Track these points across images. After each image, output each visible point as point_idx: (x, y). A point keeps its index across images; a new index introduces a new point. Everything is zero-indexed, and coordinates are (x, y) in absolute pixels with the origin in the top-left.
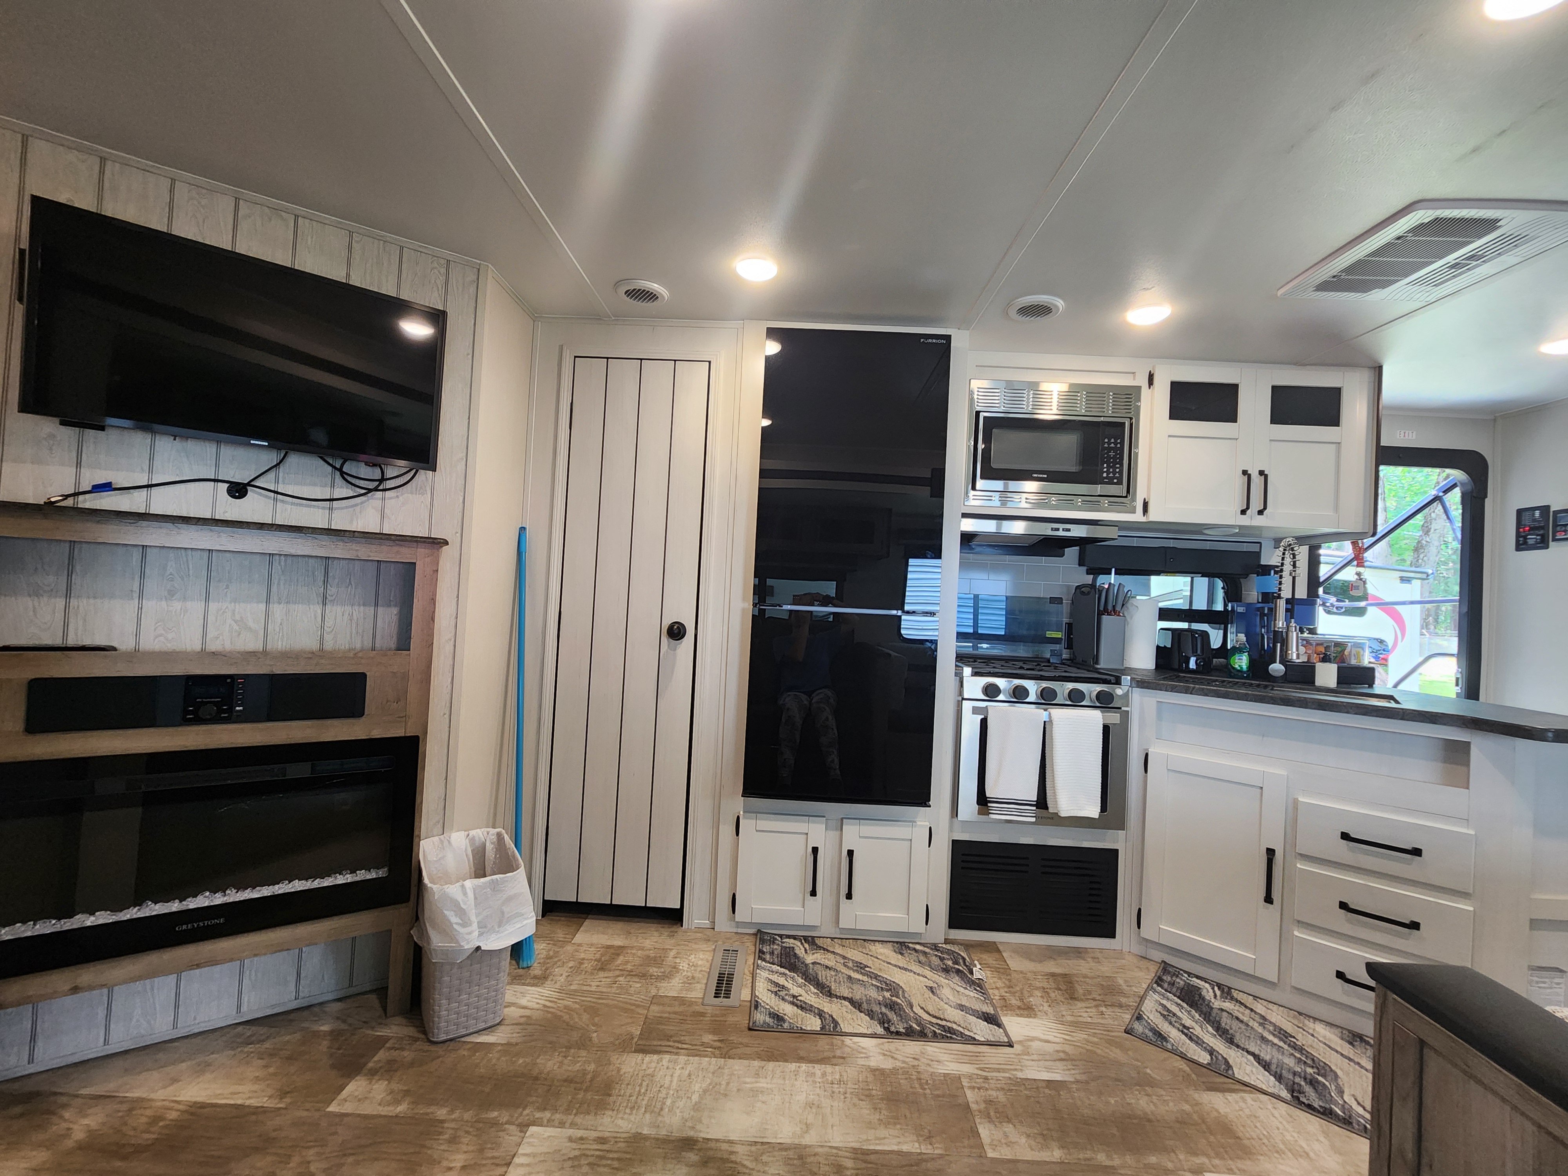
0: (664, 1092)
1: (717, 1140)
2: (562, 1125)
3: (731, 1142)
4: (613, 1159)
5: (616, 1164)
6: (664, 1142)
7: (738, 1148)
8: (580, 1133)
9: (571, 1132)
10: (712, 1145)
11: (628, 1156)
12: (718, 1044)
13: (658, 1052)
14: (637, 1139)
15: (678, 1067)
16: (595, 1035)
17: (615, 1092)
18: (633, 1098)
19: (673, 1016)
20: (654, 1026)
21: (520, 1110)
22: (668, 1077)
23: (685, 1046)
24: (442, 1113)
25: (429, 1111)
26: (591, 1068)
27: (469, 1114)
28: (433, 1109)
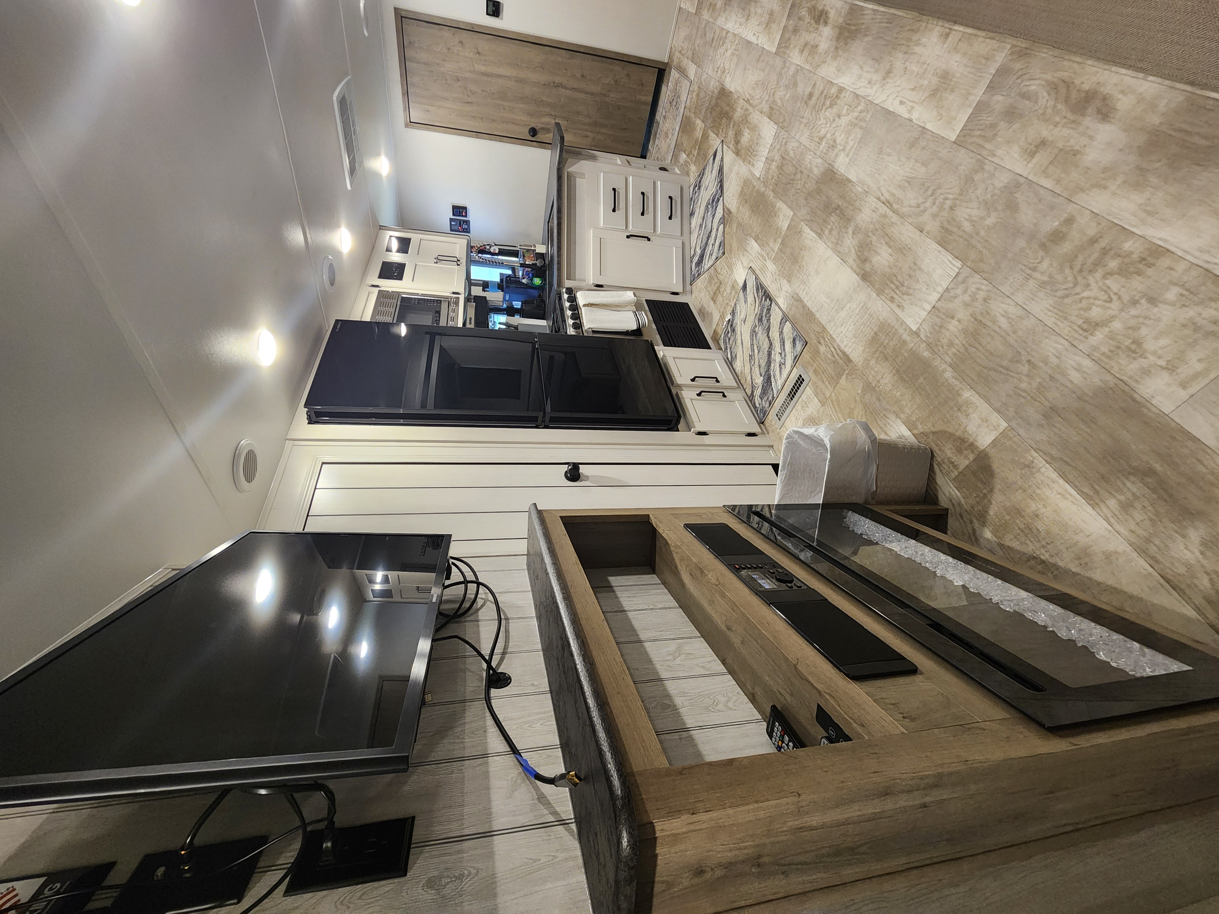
0: (856, 319)
1: (855, 272)
2: (903, 323)
3: (852, 268)
4: (894, 284)
5: (894, 279)
6: (872, 284)
7: (851, 261)
8: (898, 311)
9: (901, 315)
10: (858, 270)
11: (888, 282)
12: (822, 341)
13: (844, 353)
14: (880, 292)
15: (843, 334)
16: (860, 391)
17: (872, 334)
18: (868, 323)
19: (825, 380)
20: (835, 378)
21: (914, 349)
22: (850, 330)
23: (833, 349)
24: (949, 374)
25: (954, 381)
26: (873, 362)
27: (937, 362)
28: (952, 381)
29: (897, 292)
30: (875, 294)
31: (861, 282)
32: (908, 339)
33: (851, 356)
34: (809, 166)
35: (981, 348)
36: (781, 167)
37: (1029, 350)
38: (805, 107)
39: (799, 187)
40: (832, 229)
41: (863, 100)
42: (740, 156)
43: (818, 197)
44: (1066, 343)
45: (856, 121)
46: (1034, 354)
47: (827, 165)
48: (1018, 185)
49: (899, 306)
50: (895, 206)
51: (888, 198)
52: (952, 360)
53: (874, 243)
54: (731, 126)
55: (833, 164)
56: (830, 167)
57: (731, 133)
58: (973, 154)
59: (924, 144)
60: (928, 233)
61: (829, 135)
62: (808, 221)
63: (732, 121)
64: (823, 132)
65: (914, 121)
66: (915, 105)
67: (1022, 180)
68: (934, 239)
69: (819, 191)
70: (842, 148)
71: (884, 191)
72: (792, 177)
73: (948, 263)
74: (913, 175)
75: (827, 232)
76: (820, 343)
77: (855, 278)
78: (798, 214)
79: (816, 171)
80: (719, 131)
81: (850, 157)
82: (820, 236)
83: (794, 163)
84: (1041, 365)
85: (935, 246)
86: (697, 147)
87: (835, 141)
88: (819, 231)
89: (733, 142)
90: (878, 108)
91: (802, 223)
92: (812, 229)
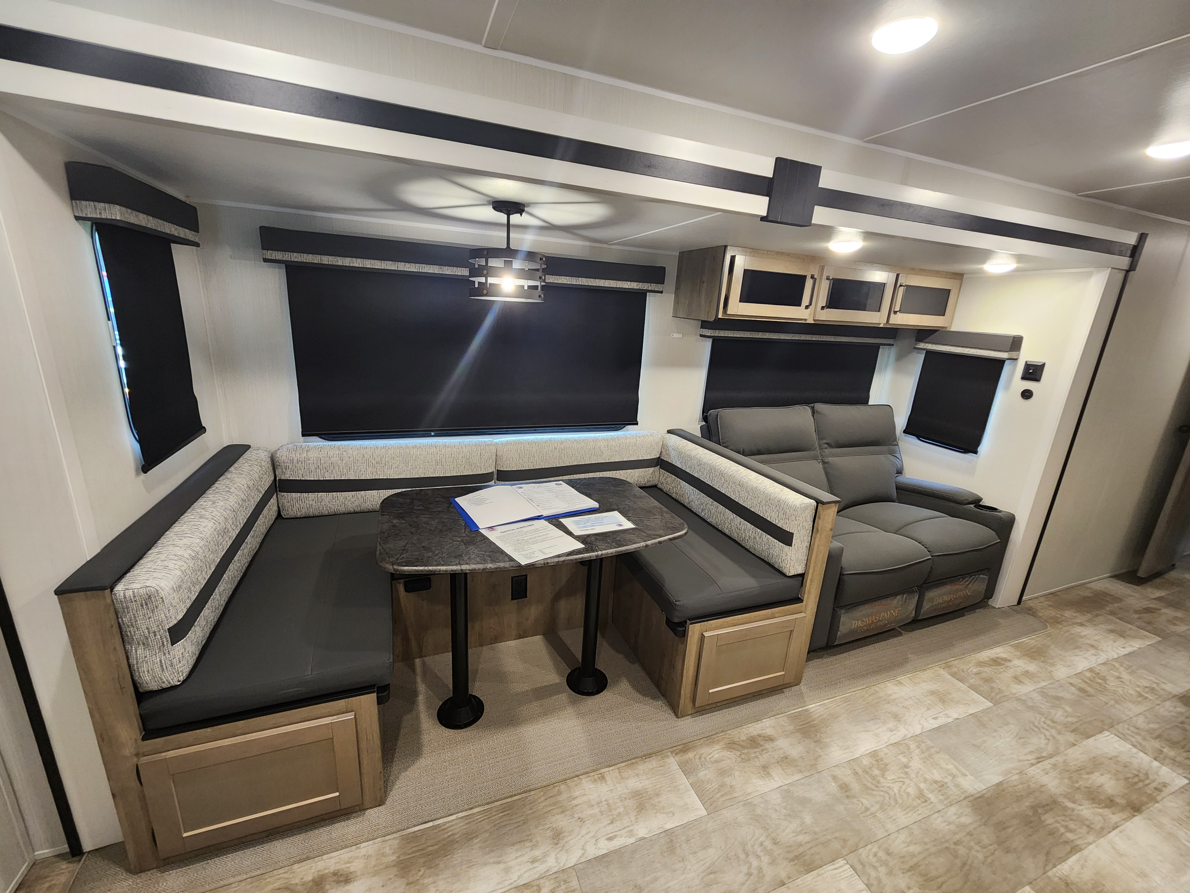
29: (1147, 781)
30: (1157, 804)
31: (1145, 814)
34: (952, 827)
38: (855, 800)
39: (981, 856)
40: (1066, 827)
41: (907, 740)
43: (1010, 830)
45: (926, 754)
47: (965, 802)
49: (1164, 785)
50: (1045, 754)
51: (1034, 757)
55: (967, 794)
56: (971, 798)
58: (1010, 700)
60: (1077, 740)
61: (922, 786)
62: (1047, 861)
64: (912, 790)
65: (958, 717)
69: (1001, 826)
70: (950, 778)
71: (1025, 758)
72: (958, 862)
75: (1070, 836)
77: (1138, 820)
78: (1032, 875)
79: (966, 820)
81: (968, 773)
82: (1075, 849)
83: (933, 850)
87: (936, 782)
88: (1068, 848)
90: (927, 733)
91: (1050, 874)
92: (1063, 859)
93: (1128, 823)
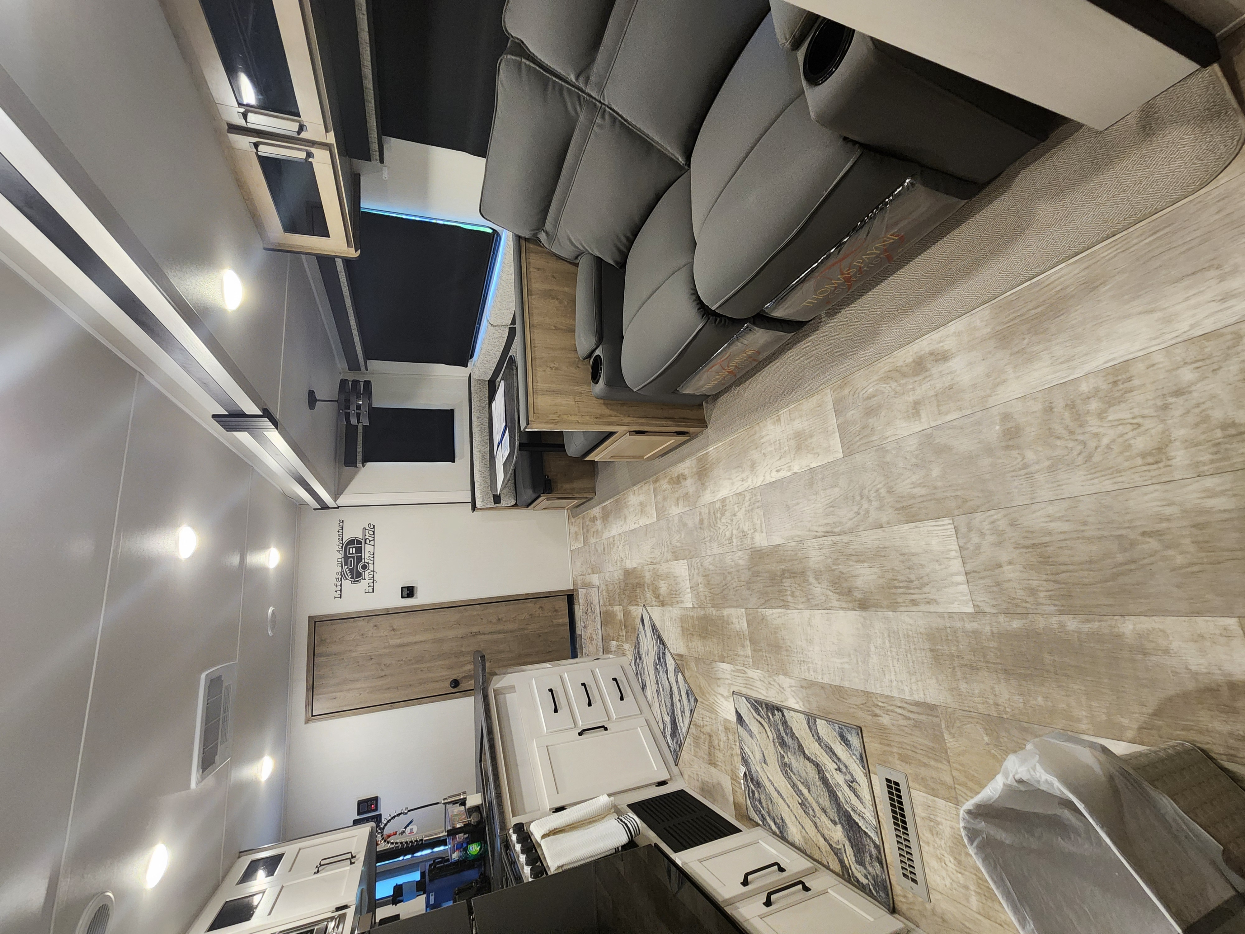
0: (894, 654)
1: (849, 609)
2: (951, 615)
3: (842, 608)
4: (900, 588)
5: (896, 583)
6: (877, 606)
7: (836, 604)
8: (932, 608)
9: (940, 609)
10: (851, 605)
11: (892, 591)
12: (877, 711)
13: (917, 704)
14: (894, 607)
15: (895, 683)
16: (986, 739)
17: (929, 654)
18: (912, 647)
19: (925, 760)
20: (936, 746)
21: (995, 631)
22: (897, 670)
23: (899, 711)
24: (1072, 624)
25: (1089, 625)
26: (963, 686)
27: (1041, 623)
28: (1086, 627)
29: (912, 591)
30: (891, 613)
31: (864, 614)
32: (975, 625)
33: (929, 700)
34: (733, 564)
35: (1071, 567)
36: (708, 584)
37: (1127, 525)
38: (702, 531)
39: (735, 585)
40: (793, 592)
41: (746, 492)
42: (667, 604)
43: (759, 579)
44: (1157, 487)
45: (751, 508)
46: (1138, 523)
47: (749, 551)
48: (930, 436)
49: (928, 603)
50: (836, 530)
51: (824, 530)
52: (1055, 605)
53: (844, 571)
54: (646, 590)
55: (753, 546)
56: (753, 550)
57: (649, 595)
58: (868, 451)
59: (820, 476)
60: (888, 523)
61: (735, 532)
62: (764, 604)
63: (646, 585)
64: (728, 534)
65: (798, 471)
66: (790, 464)
67: (929, 431)
68: (900, 522)
69: (756, 574)
70: (752, 531)
71: (816, 528)
72: (724, 583)
73: (936, 528)
74: (830, 500)
75: (790, 598)
76: (876, 715)
77: (854, 615)
78: (750, 606)
79: (741, 562)
80: (637, 602)
81: (764, 531)
82: (786, 607)
83: (718, 572)
84: (1164, 525)
85: (906, 527)
86: (623, 627)
87: (743, 532)
88: (781, 604)
89: (654, 599)
90: (762, 487)
91: (759, 610)
92: (773, 608)
93: (841, 612)
